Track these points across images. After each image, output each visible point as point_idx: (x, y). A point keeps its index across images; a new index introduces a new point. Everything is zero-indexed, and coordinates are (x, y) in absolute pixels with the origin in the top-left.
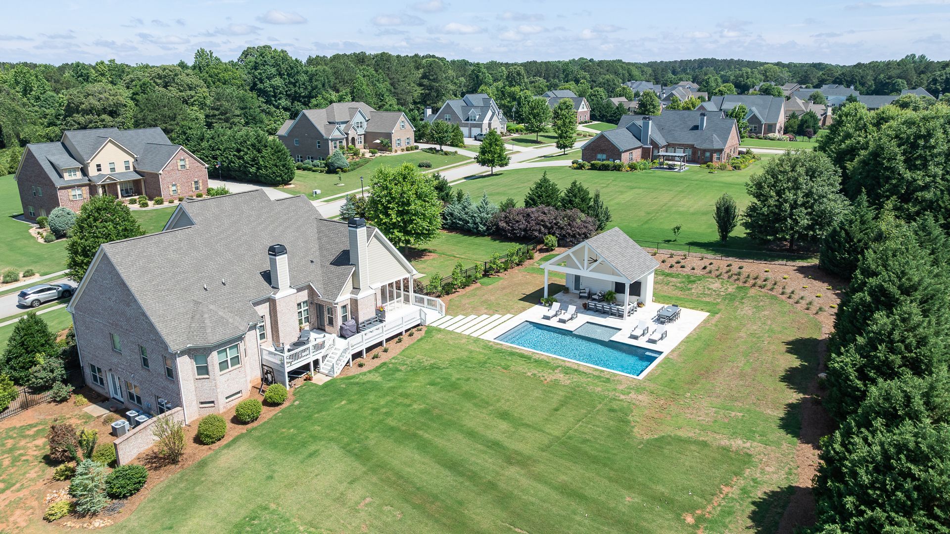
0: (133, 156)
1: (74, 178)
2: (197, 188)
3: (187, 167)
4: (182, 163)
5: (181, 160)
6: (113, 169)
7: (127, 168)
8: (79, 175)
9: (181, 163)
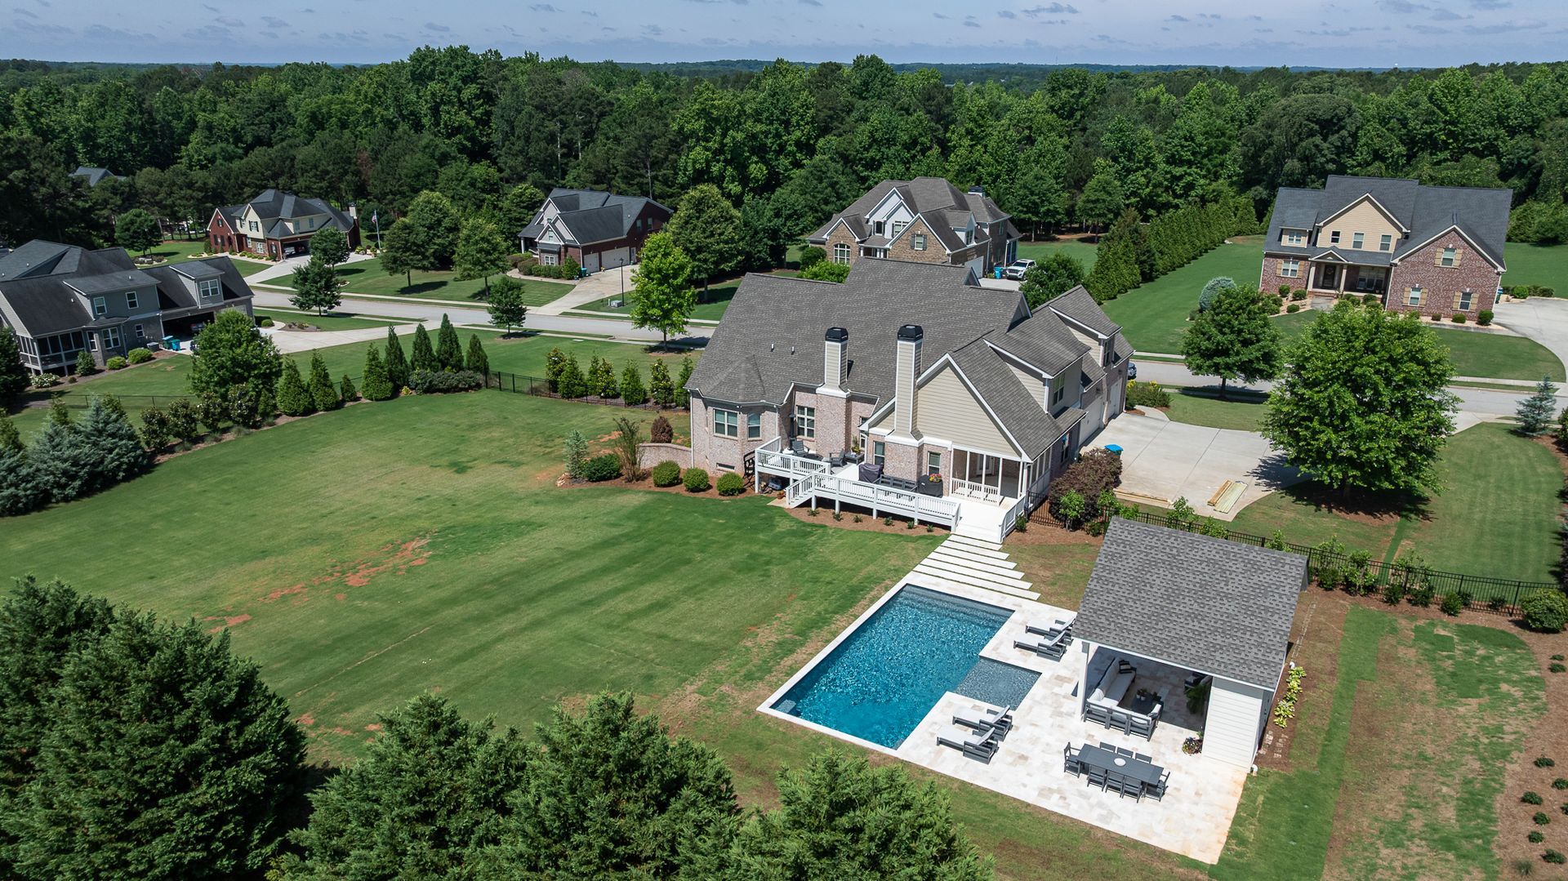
0: (1400, 229)
1: (1294, 244)
2: (1464, 306)
3: (1456, 263)
4: (1448, 255)
5: (1447, 249)
6: (1357, 244)
7: (1385, 247)
8: (1303, 242)
9: (1442, 255)
